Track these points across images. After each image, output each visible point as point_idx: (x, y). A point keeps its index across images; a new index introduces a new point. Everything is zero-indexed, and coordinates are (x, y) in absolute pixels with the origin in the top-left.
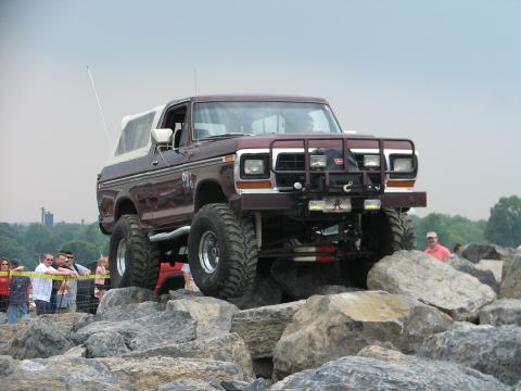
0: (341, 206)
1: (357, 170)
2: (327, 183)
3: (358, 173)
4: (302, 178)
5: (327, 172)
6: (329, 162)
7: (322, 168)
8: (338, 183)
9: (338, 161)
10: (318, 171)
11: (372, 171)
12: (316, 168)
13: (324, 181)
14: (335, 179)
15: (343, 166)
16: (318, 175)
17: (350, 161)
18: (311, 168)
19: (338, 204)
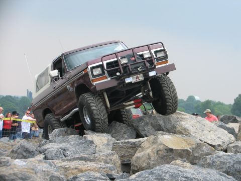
1: (142, 61)
2: (131, 70)
3: (142, 62)
4: (119, 70)
5: (129, 65)
6: (129, 60)
7: (126, 63)
8: (135, 68)
9: (133, 59)
11: (148, 59)
12: (124, 64)
13: (129, 69)
14: (133, 67)
15: (135, 61)
16: (125, 67)
17: (137, 58)
18: (122, 65)
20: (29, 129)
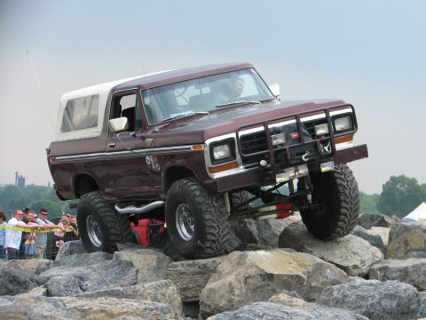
0: (300, 172)
1: (310, 140)
2: (289, 157)
3: (312, 143)
4: (267, 156)
5: (287, 147)
6: (287, 137)
7: (282, 145)
8: (297, 155)
9: (295, 135)
10: (280, 148)
11: (324, 138)
12: (276, 147)
13: (286, 155)
14: (294, 152)
15: (299, 139)
16: (279, 152)
17: (305, 134)
18: (273, 147)
19: (297, 170)
20: (19, 243)
